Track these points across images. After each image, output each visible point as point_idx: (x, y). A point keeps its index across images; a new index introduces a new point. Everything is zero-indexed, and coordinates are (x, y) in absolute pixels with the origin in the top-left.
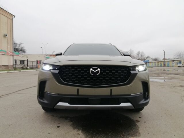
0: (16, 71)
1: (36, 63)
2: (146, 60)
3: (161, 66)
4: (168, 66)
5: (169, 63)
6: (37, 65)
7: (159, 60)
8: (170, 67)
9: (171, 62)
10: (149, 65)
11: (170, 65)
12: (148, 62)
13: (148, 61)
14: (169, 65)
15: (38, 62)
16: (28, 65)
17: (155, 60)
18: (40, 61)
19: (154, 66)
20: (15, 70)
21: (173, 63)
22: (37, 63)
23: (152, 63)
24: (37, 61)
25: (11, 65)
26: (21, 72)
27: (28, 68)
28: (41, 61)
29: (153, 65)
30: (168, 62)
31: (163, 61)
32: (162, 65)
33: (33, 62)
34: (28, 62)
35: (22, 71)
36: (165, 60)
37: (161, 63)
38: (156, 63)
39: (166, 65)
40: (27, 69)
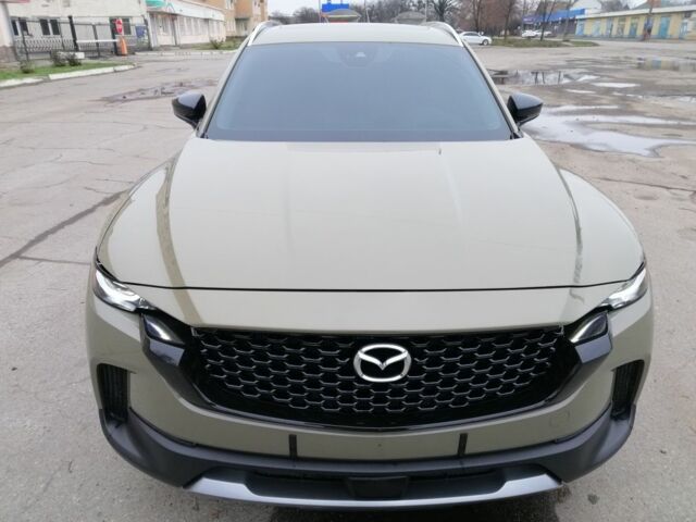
0: (29, 80)
1: (108, 30)
2: (572, 9)
3: (632, 37)
4: (663, 37)
5: (668, 22)
6: (116, 40)
7: (627, 8)
8: (671, 39)
9: (680, 16)
10: (582, 30)
11: (669, 32)
12: (582, 17)
13: (582, 12)
14: (666, 29)
15: (119, 27)
16: (78, 42)
17: (613, 10)
18: (126, 20)
19: (602, 37)
20: (26, 72)
21: (686, 21)
22: (114, 32)
23: (598, 22)
24: (113, 21)
25: (4, 47)
26: (50, 81)
27: (80, 55)
28: (131, 21)
29: (598, 30)
30: (664, 20)
31: (647, 11)
32: (635, 30)
33: (94, 27)
34: (76, 27)
35: (53, 77)
36: (655, 10)
37: (636, 20)
38: (616, 24)
39: (654, 32)
40: (74, 63)
